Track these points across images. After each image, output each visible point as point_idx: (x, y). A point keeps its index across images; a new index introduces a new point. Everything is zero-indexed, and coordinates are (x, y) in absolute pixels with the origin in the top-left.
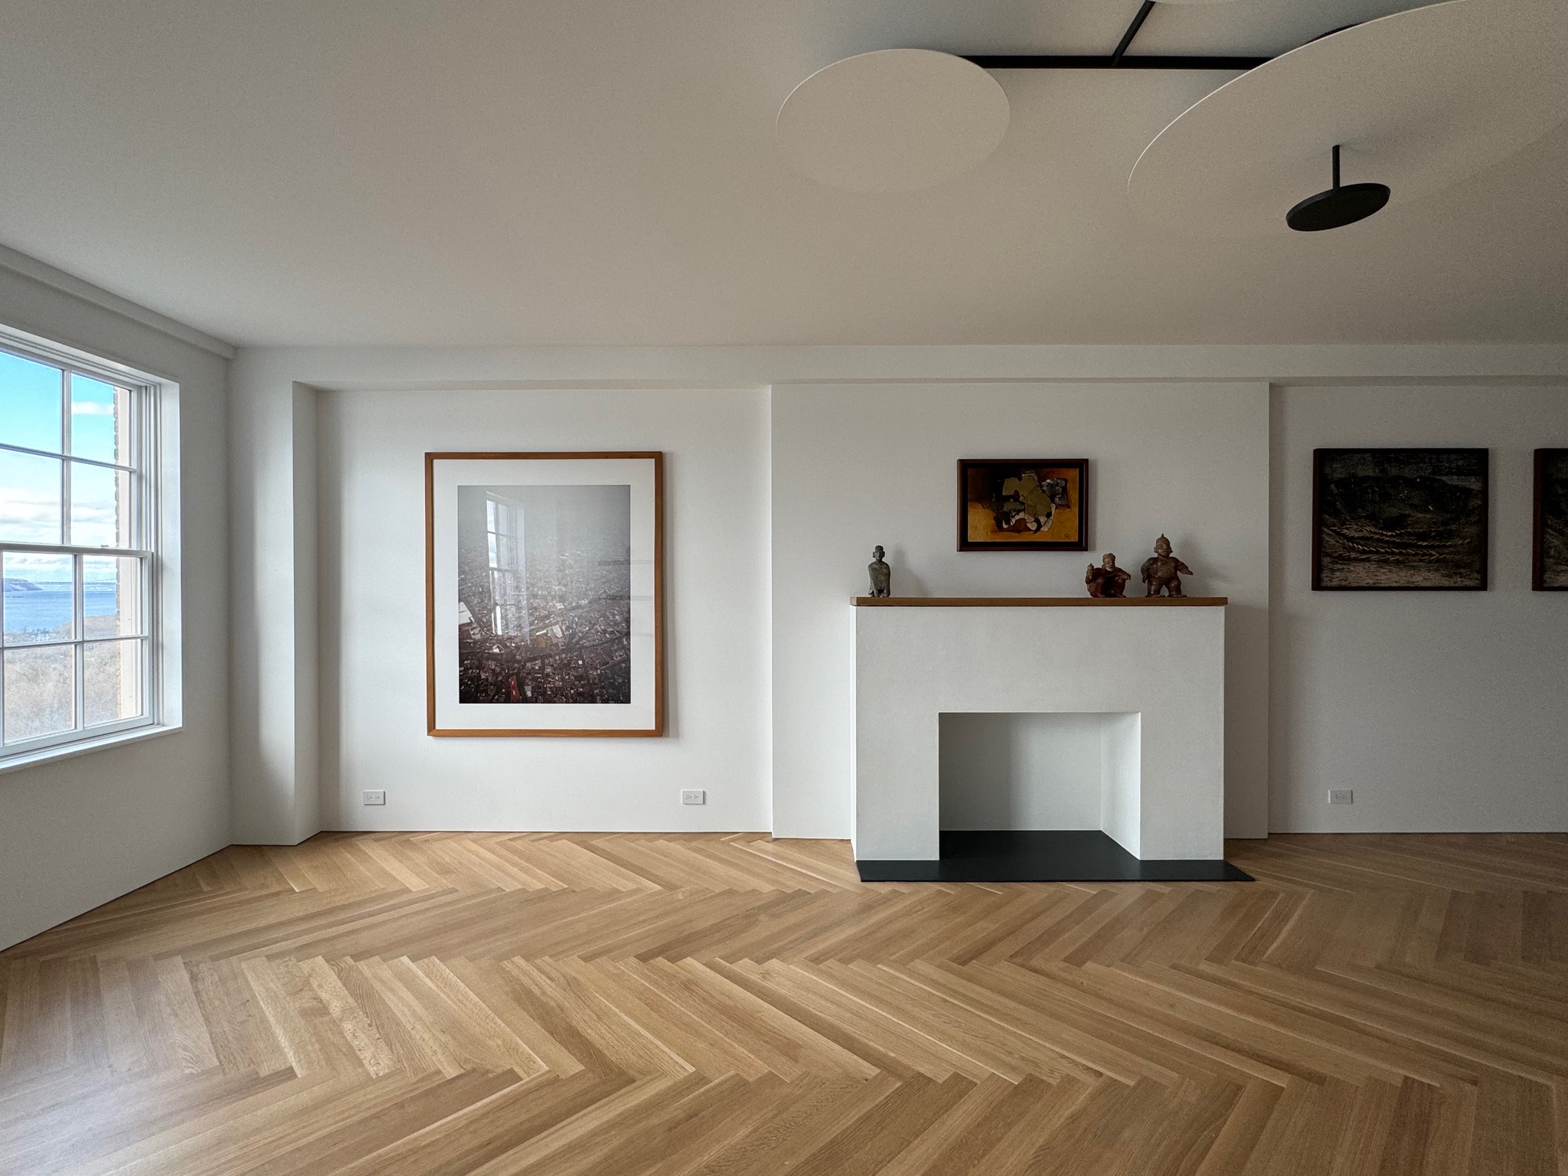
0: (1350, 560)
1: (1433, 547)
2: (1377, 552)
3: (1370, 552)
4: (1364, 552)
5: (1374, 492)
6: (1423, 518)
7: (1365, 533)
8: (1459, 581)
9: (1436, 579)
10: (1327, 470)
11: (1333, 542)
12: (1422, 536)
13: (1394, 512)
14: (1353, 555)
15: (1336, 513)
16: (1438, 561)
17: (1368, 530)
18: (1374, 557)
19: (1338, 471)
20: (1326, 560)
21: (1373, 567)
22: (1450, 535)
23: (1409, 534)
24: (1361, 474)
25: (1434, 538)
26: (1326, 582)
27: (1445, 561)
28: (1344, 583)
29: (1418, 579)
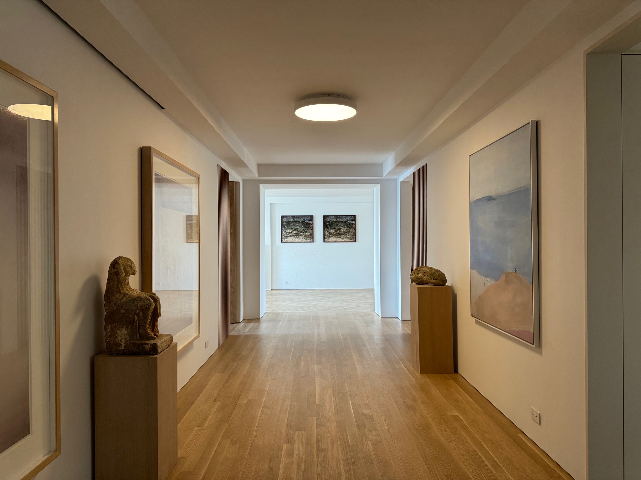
0: (287, 236)
1: (303, 234)
2: (293, 235)
3: (292, 235)
4: (290, 235)
5: (292, 224)
6: (301, 229)
7: (290, 232)
8: (308, 241)
9: (304, 240)
10: (283, 219)
11: (284, 233)
12: (301, 232)
13: (296, 228)
14: (288, 236)
15: (285, 228)
16: (304, 237)
17: (291, 231)
18: (292, 236)
19: (285, 220)
20: (283, 237)
21: (292, 238)
22: (307, 232)
23: (299, 232)
24: (289, 220)
25: (303, 232)
26: (283, 241)
27: (306, 237)
28: (287, 241)
29: (301, 240)
